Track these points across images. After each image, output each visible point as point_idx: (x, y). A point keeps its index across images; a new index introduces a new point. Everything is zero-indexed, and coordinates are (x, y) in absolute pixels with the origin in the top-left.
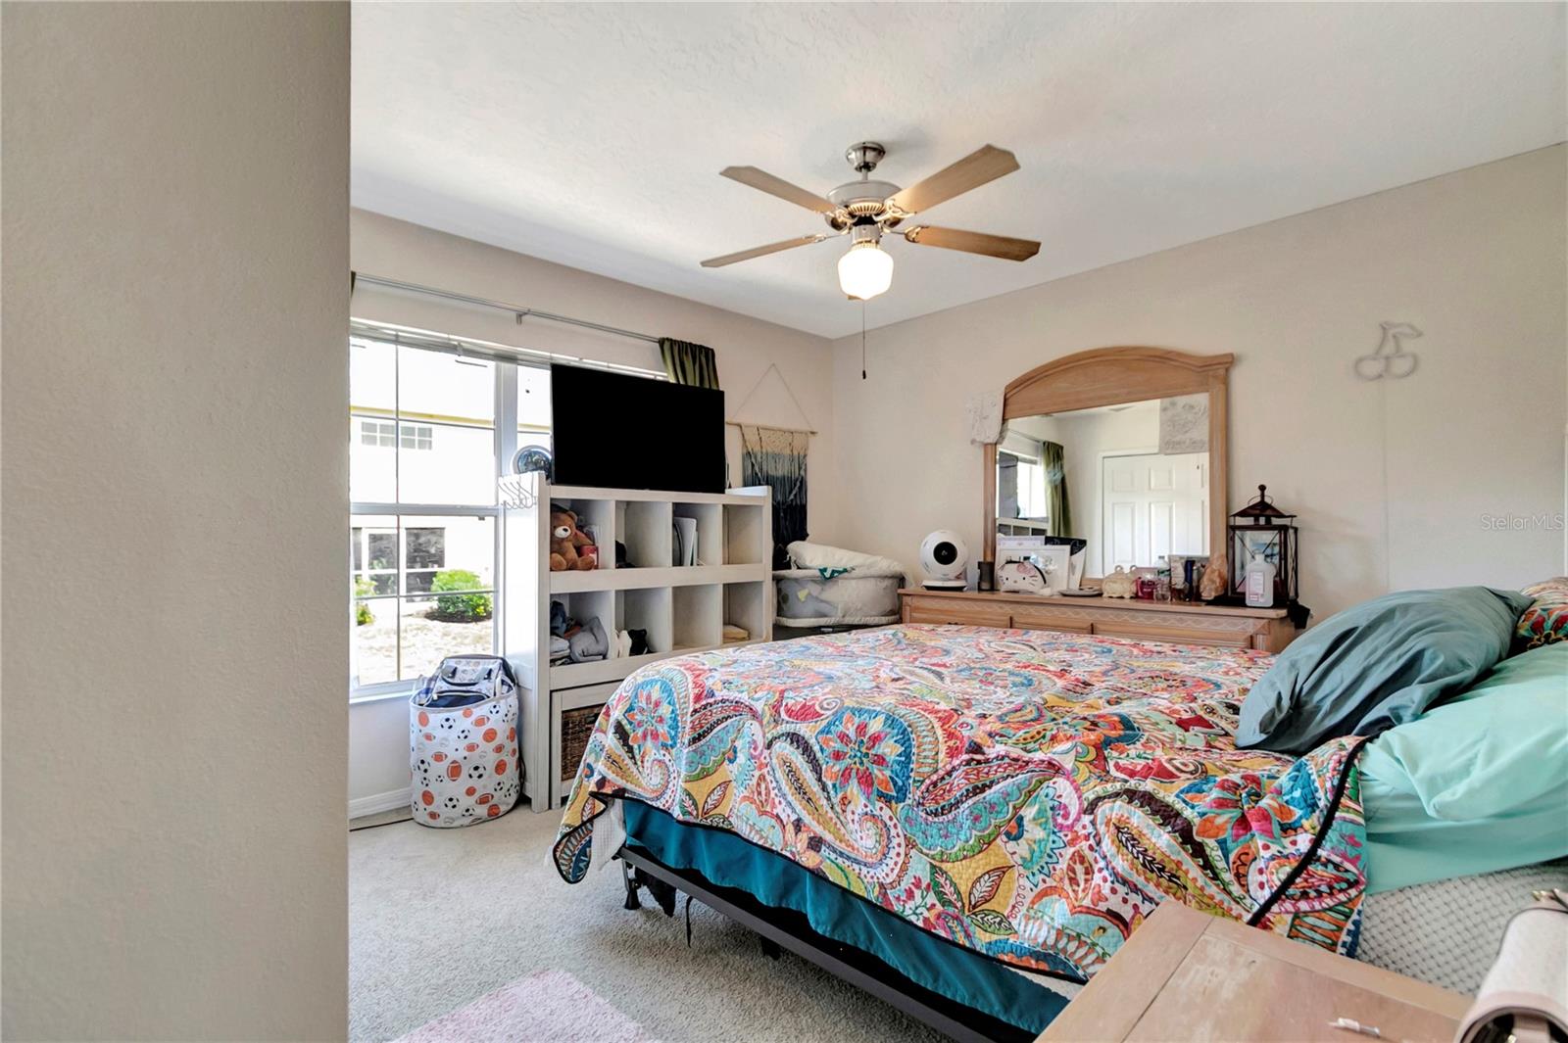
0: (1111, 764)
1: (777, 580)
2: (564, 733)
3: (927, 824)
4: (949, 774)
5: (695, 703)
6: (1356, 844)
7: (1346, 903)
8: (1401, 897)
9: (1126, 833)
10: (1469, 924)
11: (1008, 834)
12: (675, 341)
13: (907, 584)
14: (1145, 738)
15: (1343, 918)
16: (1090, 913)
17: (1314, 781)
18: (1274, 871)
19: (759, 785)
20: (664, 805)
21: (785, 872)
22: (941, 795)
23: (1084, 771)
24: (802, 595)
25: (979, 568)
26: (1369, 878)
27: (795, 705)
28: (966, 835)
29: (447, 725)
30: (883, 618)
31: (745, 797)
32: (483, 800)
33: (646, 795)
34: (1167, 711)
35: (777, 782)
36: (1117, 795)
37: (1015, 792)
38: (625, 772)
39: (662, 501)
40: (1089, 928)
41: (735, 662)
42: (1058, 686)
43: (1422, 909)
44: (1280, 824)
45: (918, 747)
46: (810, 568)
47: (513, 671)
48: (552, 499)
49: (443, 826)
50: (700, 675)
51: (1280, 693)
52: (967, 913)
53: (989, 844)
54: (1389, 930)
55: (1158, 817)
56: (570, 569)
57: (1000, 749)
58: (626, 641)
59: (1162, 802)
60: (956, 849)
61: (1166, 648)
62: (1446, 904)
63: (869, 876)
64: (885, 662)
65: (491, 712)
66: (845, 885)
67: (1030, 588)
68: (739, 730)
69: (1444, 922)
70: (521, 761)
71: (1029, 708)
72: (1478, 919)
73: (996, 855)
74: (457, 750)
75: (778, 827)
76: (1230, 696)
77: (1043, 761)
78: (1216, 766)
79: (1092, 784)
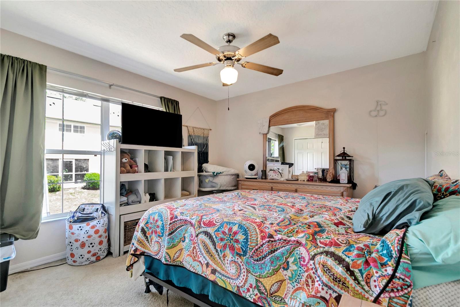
0: (318, 241)
1: (199, 176)
2: (125, 229)
3: (254, 264)
4: (262, 246)
5: (170, 220)
6: (409, 271)
7: (407, 293)
8: (425, 290)
9: (326, 267)
10: (450, 300)
11: (284, 268)
12: (166, 98)
13: (240, 177)
14: (327, 230)
15: (406, 299)
16: (314, 297)
17: (390, 247)
18: (380, 281)
19: (193, 250)
20: (159, 258)
21: (203, 281)
22: (259, 254)
23: (309, 245)
24: (207, 181)
25: (262, 172)
26: (414, 284)
27: (206, 221)
28: (268, 268)
29: (80, 229)
30: (232, 188)
31: (188, 254)
32: (94, 255)
33: (152, 254)
34: (330, 220)
35: (200, 249)
36: (322, 253)
37: (286, 253)
38: (145, 246)
39: (161, 150)
40: (314, 303)
41: (185, 205)
42: (293, 211)
43: (433, 295)
44: (380, 263)
45: (251, 236)
46: (210, 172)
47: (106, 209)
48: (121, 149)
49: (79, 265)
50: (172, 210)
51: (368, 214)
52: (269, 297)
53: (277, 272)
54: (421, 302)
55: (337, 261)
56: (128, 173)
57: (279, 236)
58: (148, 197)
59: (338, 255)
60: (265, 273)
61: (321, 197)
62: (441, 292)
63: (233, 283)
64: (236, 204)
65: (97, 224)
66: (224, 286)
67: (277, 178)
68: (186, 230)
69: (441, 299)
70: (109, 240)
71: (286, 220)
72: (453, 298)
73: (280, 276)
74: (84, 238)
75: (200, 265)
76: (346, 213)
77: (295, 241)
78: (352, 240)
79: (313, 249)
